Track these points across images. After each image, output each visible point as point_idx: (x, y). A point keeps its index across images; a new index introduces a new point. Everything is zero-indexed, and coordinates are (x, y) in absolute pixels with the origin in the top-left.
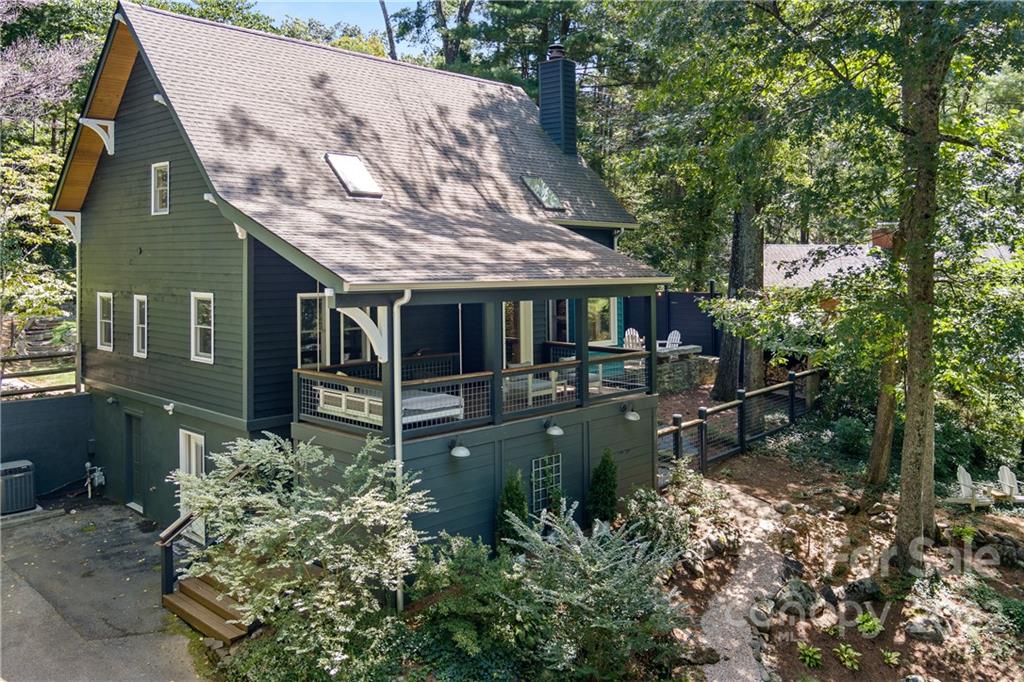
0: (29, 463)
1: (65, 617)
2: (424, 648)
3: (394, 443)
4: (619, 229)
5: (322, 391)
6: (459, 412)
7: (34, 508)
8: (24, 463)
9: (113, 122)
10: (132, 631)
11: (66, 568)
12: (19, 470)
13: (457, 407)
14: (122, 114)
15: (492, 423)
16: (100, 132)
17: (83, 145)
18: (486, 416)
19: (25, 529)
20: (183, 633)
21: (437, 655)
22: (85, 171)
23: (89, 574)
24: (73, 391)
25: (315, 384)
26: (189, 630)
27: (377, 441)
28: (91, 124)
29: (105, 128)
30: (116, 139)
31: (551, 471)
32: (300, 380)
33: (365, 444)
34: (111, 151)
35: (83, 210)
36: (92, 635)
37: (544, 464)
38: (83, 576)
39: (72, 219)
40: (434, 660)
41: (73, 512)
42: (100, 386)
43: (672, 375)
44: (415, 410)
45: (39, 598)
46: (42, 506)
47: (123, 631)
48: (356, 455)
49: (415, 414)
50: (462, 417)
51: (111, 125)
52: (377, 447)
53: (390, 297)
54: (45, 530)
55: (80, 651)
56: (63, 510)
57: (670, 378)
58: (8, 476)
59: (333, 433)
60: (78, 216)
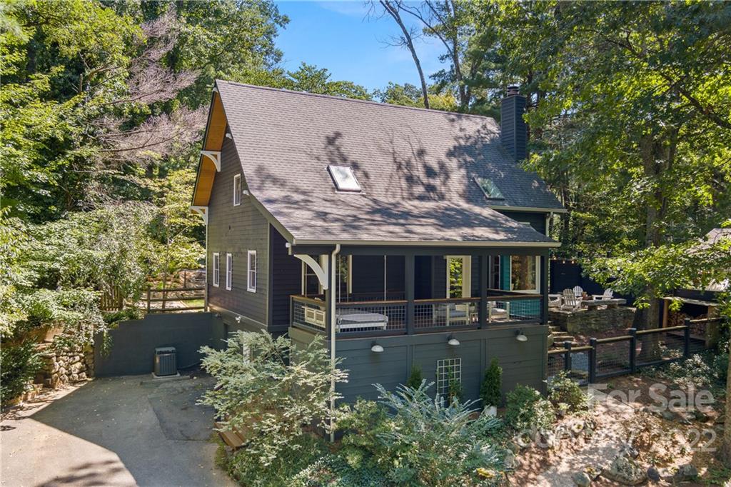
0: (174, 349)
1: (162, 427)
2: (335, 463)
3: (330, 339)
4: (550, 213)
5: (307, 309)
6: (383, 325)
7: (176, 374)
8: (170, 349)
9: (220, 153)
10: (192, 438)
11: (175, 404)
12: (168, 352)
13: (383, 321)
14: (225, 147)
15: (406, 334)
16: (212, 158)
17: (205, 167)
18: (402, 329)
19: (166, 384)
20: (218, 443)
21: (340, 468)
22: (208, 183)
23: (185, 409)
24: (203, 310)
25: (304, 305)
26: (221, 441)
27: (321, 337)
28: (207, 154)
29: (216, 156)
30: (221, 162)
31: (452, 369)
32: (293, 302)
33: (313, 339)
34: (219, 170)
35: (209, 205)
36: (171, 438)
37: (447, 363)
38: (182, 409)
39: (203, 211)
40: (338, 471)
41: (195, 378)
42: (216, 308)
43: (598, 319)
44: (347, 321)
45: (155, 417)
46: (180, 373)
47: (187, 437)
48: (308, 345)
49: (347, 324)
50: (385, 328)
51: (219, 154)
52: (320, 341)
53: (328, 249)
54: (176, 385)
55: (162, 444)
56: (189, 377)
57: (596, 321)
58: (162, 355)
59: (305, 333)
60: (206, 209)
